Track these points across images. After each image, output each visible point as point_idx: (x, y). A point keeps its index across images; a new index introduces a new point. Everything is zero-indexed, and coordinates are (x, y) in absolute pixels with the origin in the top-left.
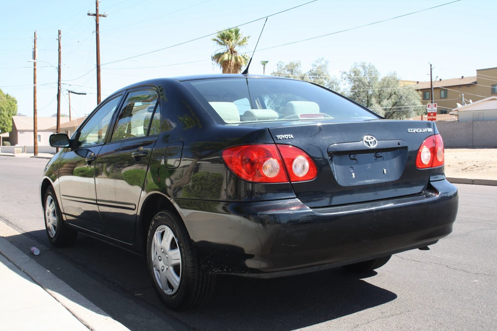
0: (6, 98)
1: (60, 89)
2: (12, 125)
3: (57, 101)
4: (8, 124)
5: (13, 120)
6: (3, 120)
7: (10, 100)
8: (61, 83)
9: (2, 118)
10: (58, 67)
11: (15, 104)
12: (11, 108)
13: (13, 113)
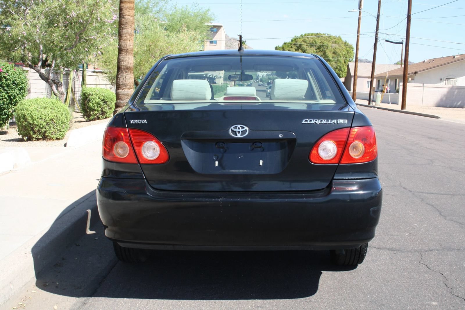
0: (345, 45)
1: (377, 38)
2: (347, 71)
3: (373, 50)
4: (343, 70)
5: (348, 66)
6: (339, 66)
7: (348, 47)
8: (379, 32)
9: (338, 64)
10: (377, 16)
11: (351, 51)
12: (348, 55)
13: (350, 59)
